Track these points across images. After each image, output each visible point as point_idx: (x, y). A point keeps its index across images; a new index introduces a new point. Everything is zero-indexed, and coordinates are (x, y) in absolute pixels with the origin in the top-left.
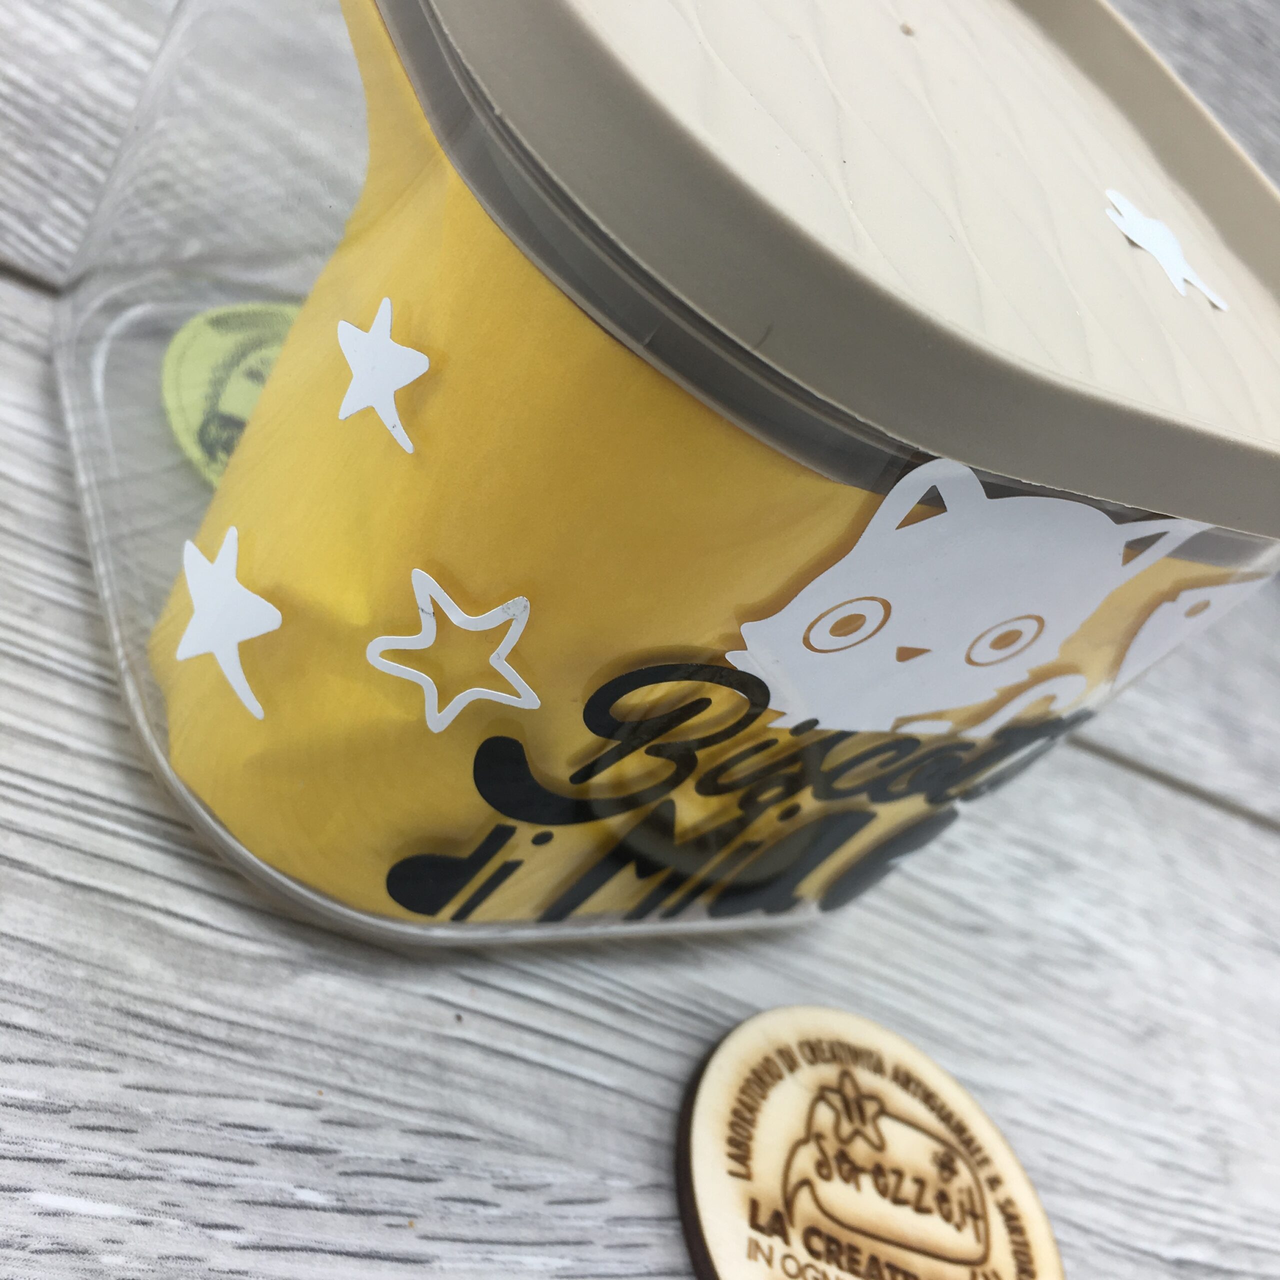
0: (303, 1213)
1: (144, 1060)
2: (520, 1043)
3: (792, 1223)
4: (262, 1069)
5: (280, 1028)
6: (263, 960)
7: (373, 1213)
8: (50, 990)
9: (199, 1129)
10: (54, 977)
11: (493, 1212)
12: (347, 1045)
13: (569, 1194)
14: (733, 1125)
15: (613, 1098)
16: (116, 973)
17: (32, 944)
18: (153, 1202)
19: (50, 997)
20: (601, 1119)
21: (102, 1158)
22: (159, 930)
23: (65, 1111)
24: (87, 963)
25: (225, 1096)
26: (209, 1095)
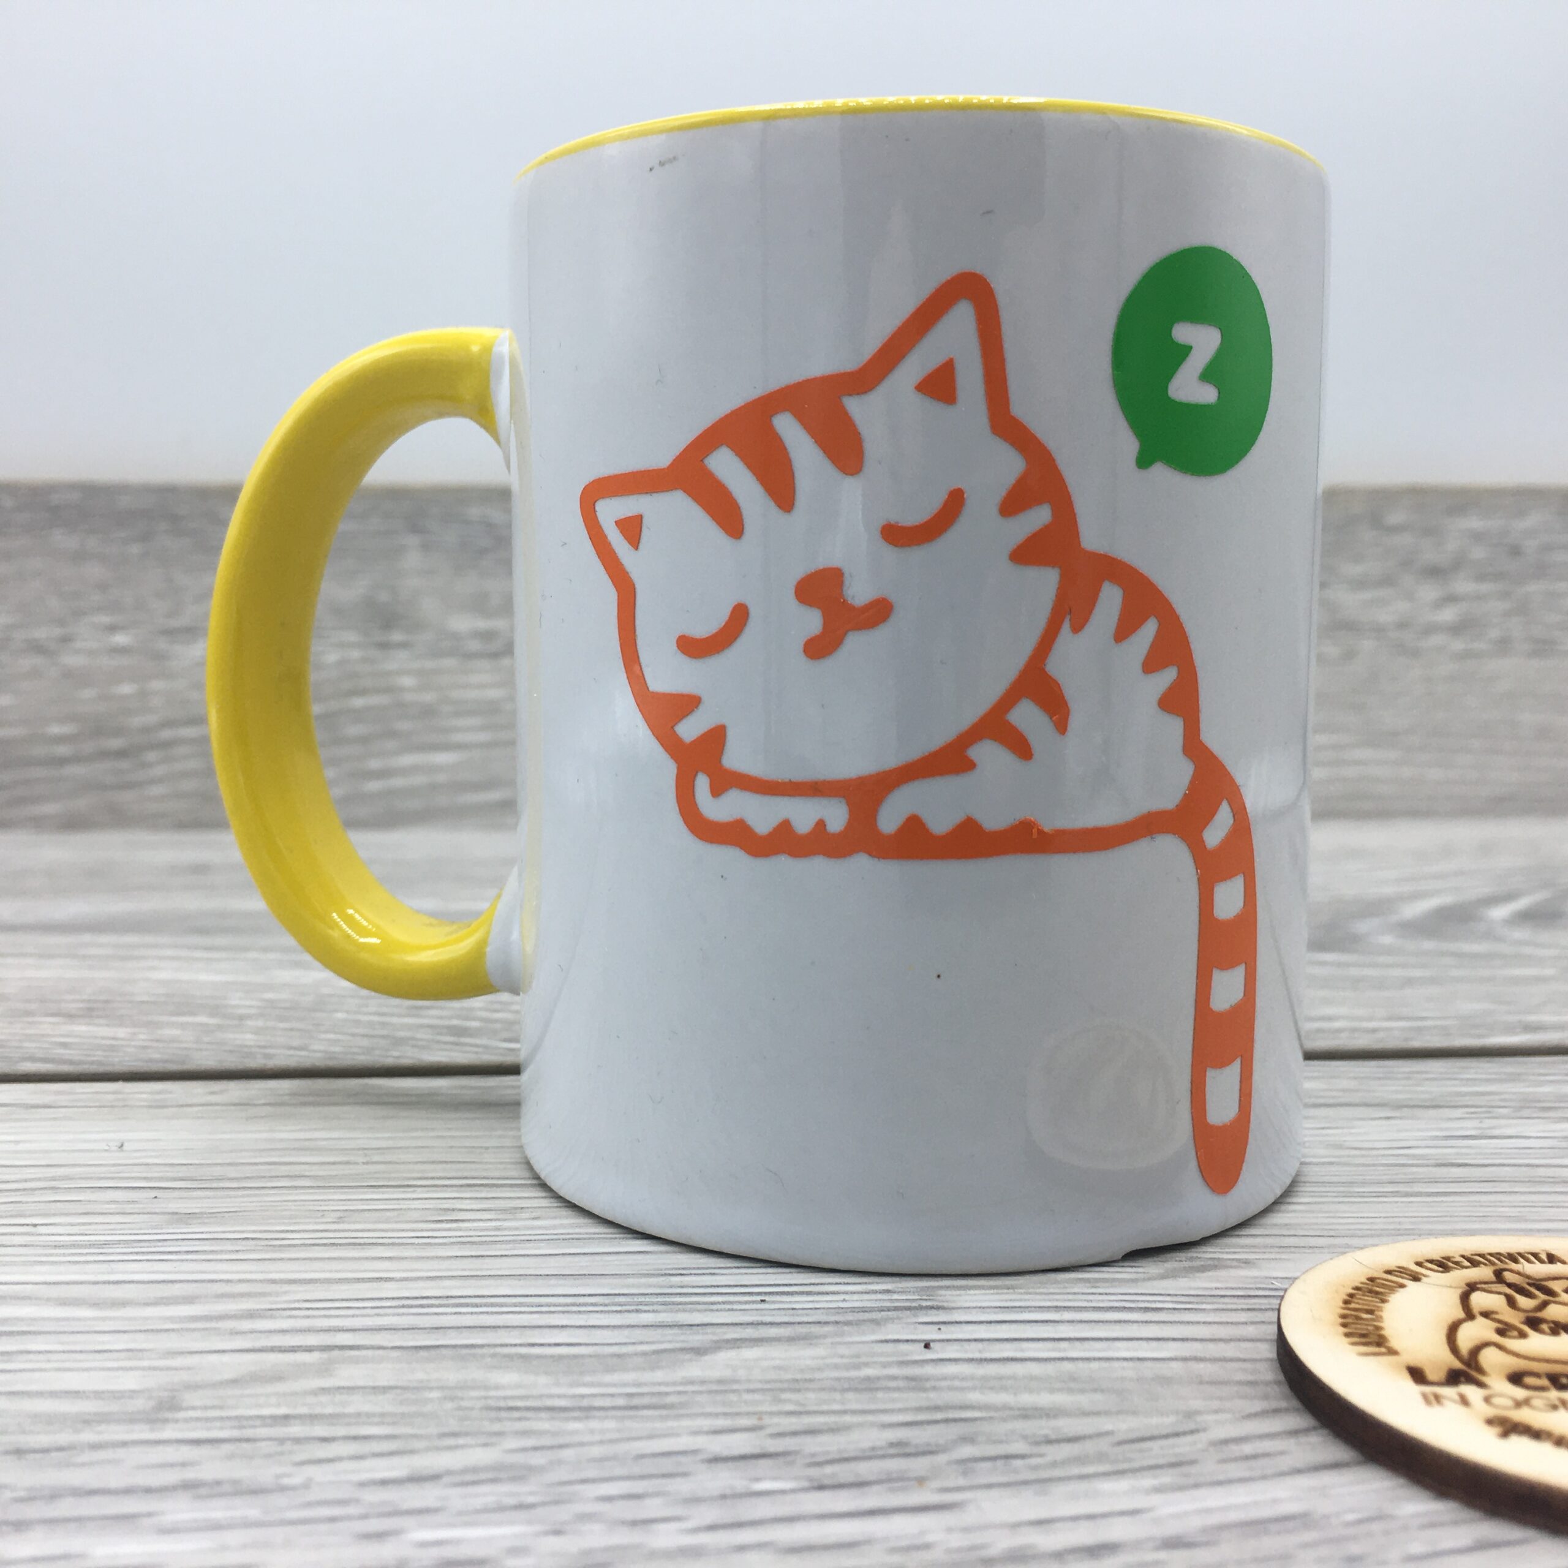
0: (766, 1498)
2: (1022, 1350)
3: (1483, 1373)
4: (679, 1416)
5: (695, 1388)
8: (401, 1410)
9: (612, 1464)
11: (1035, 1460)
13: (1143, 1435)
14: (1344, 1325)
16: (478, 1388)
17: (373, 1387)
18: (565, 1518)
21: (493, 1499)
23: (437, 1477)
26: (616, 1441)
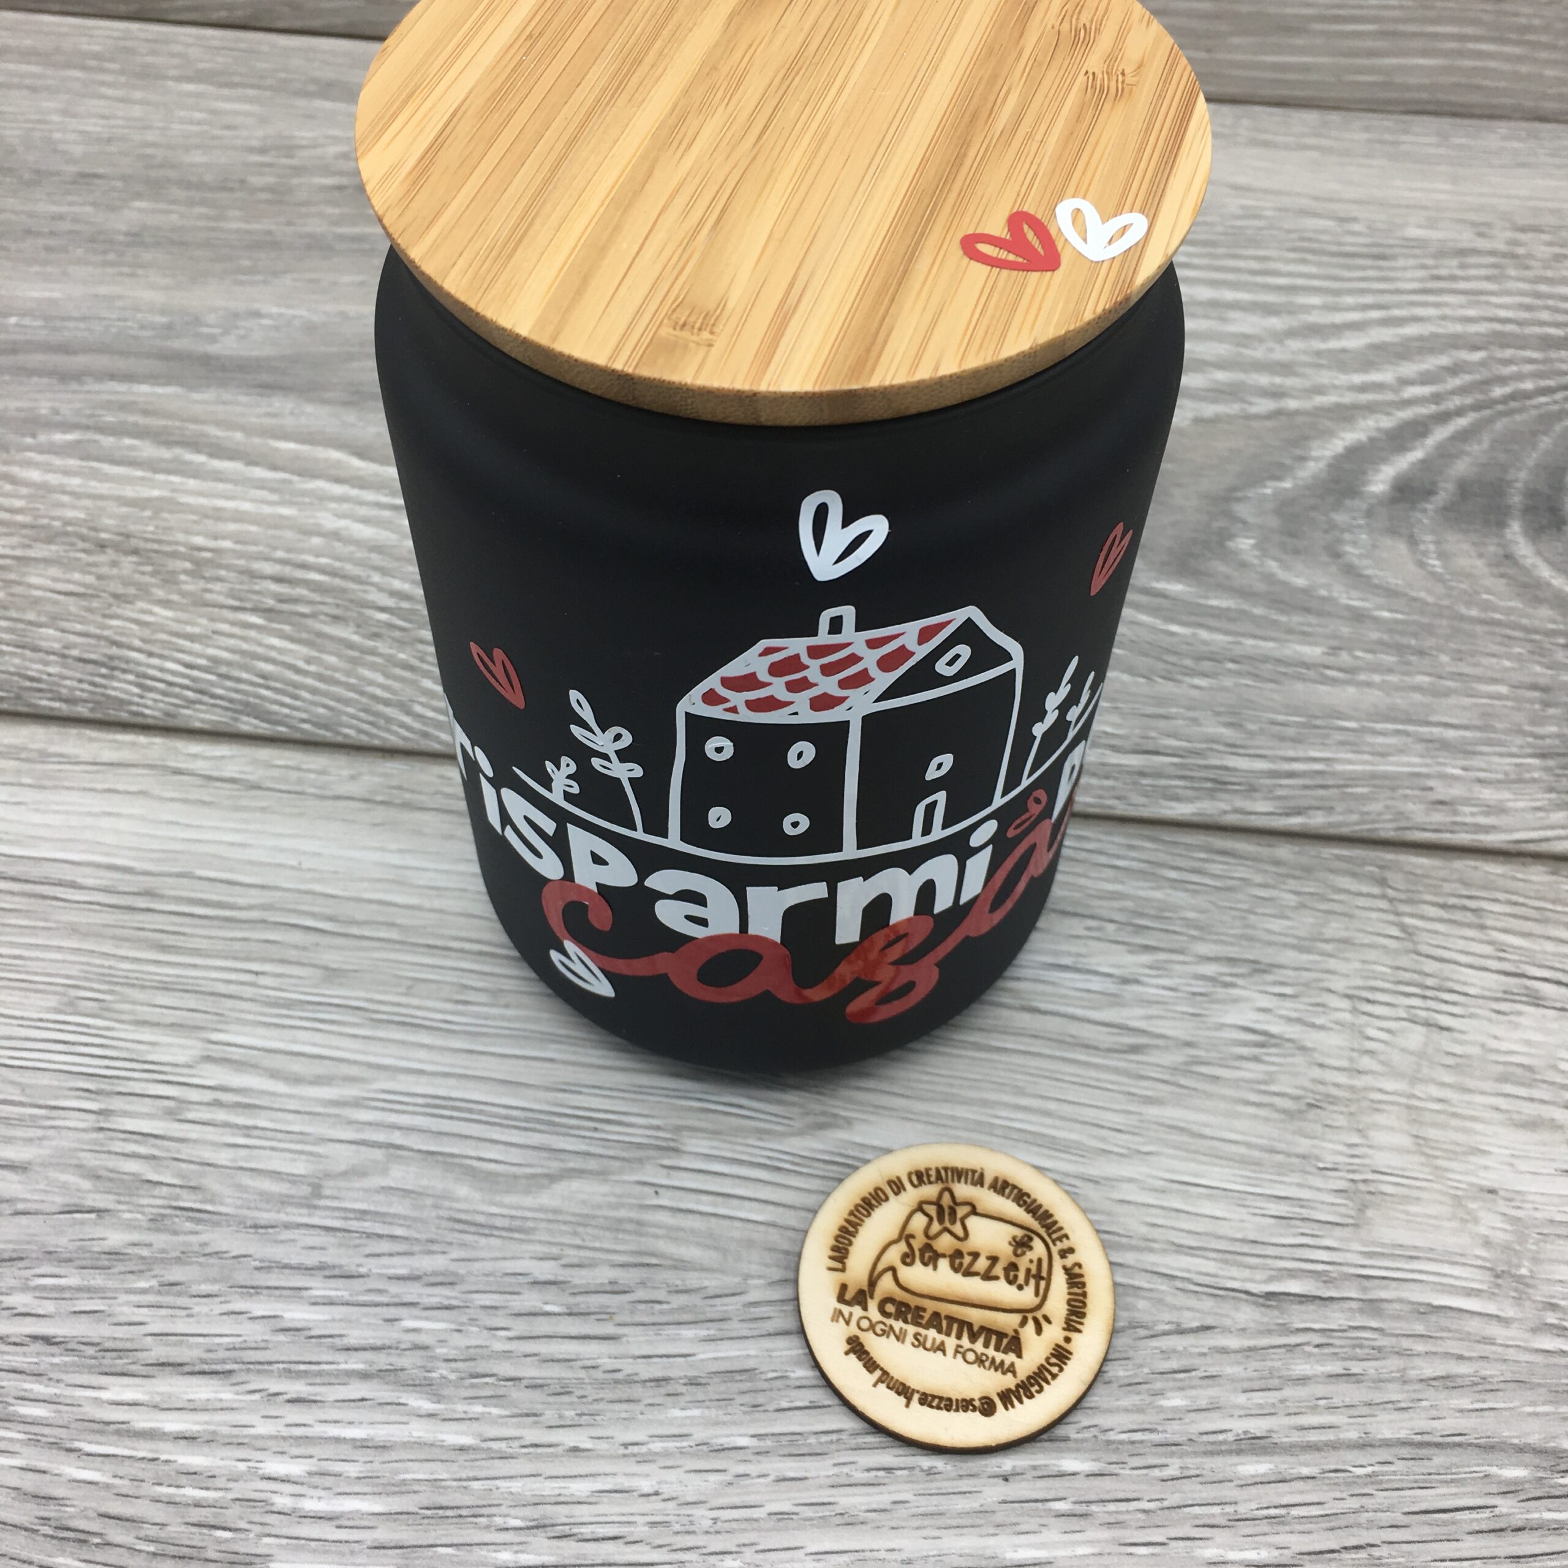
0: (547, 1318)
1: (463, 1245)
2: (698, 1202)
3: (872, 1297)
4: (528, 1241)
5: (542, 1216)
6: (534, 1176)
7: (588, 1314)
8: (413, 1214)
9: (491, 1279)
10: (415, 1207)
11: (665, 1306)
12: (579, 1219)
13: (719, 1292)
14: (837, 1238)
15: (762, 1228)
16: (449, 1199)
17: (404, 1190)
18: (464, 1319)
19: (415, 1219)
20: (750, 1244)
22: (473, 1168)
24: (433, 1196)
25: (505, 1259)
26: (497, 1259)
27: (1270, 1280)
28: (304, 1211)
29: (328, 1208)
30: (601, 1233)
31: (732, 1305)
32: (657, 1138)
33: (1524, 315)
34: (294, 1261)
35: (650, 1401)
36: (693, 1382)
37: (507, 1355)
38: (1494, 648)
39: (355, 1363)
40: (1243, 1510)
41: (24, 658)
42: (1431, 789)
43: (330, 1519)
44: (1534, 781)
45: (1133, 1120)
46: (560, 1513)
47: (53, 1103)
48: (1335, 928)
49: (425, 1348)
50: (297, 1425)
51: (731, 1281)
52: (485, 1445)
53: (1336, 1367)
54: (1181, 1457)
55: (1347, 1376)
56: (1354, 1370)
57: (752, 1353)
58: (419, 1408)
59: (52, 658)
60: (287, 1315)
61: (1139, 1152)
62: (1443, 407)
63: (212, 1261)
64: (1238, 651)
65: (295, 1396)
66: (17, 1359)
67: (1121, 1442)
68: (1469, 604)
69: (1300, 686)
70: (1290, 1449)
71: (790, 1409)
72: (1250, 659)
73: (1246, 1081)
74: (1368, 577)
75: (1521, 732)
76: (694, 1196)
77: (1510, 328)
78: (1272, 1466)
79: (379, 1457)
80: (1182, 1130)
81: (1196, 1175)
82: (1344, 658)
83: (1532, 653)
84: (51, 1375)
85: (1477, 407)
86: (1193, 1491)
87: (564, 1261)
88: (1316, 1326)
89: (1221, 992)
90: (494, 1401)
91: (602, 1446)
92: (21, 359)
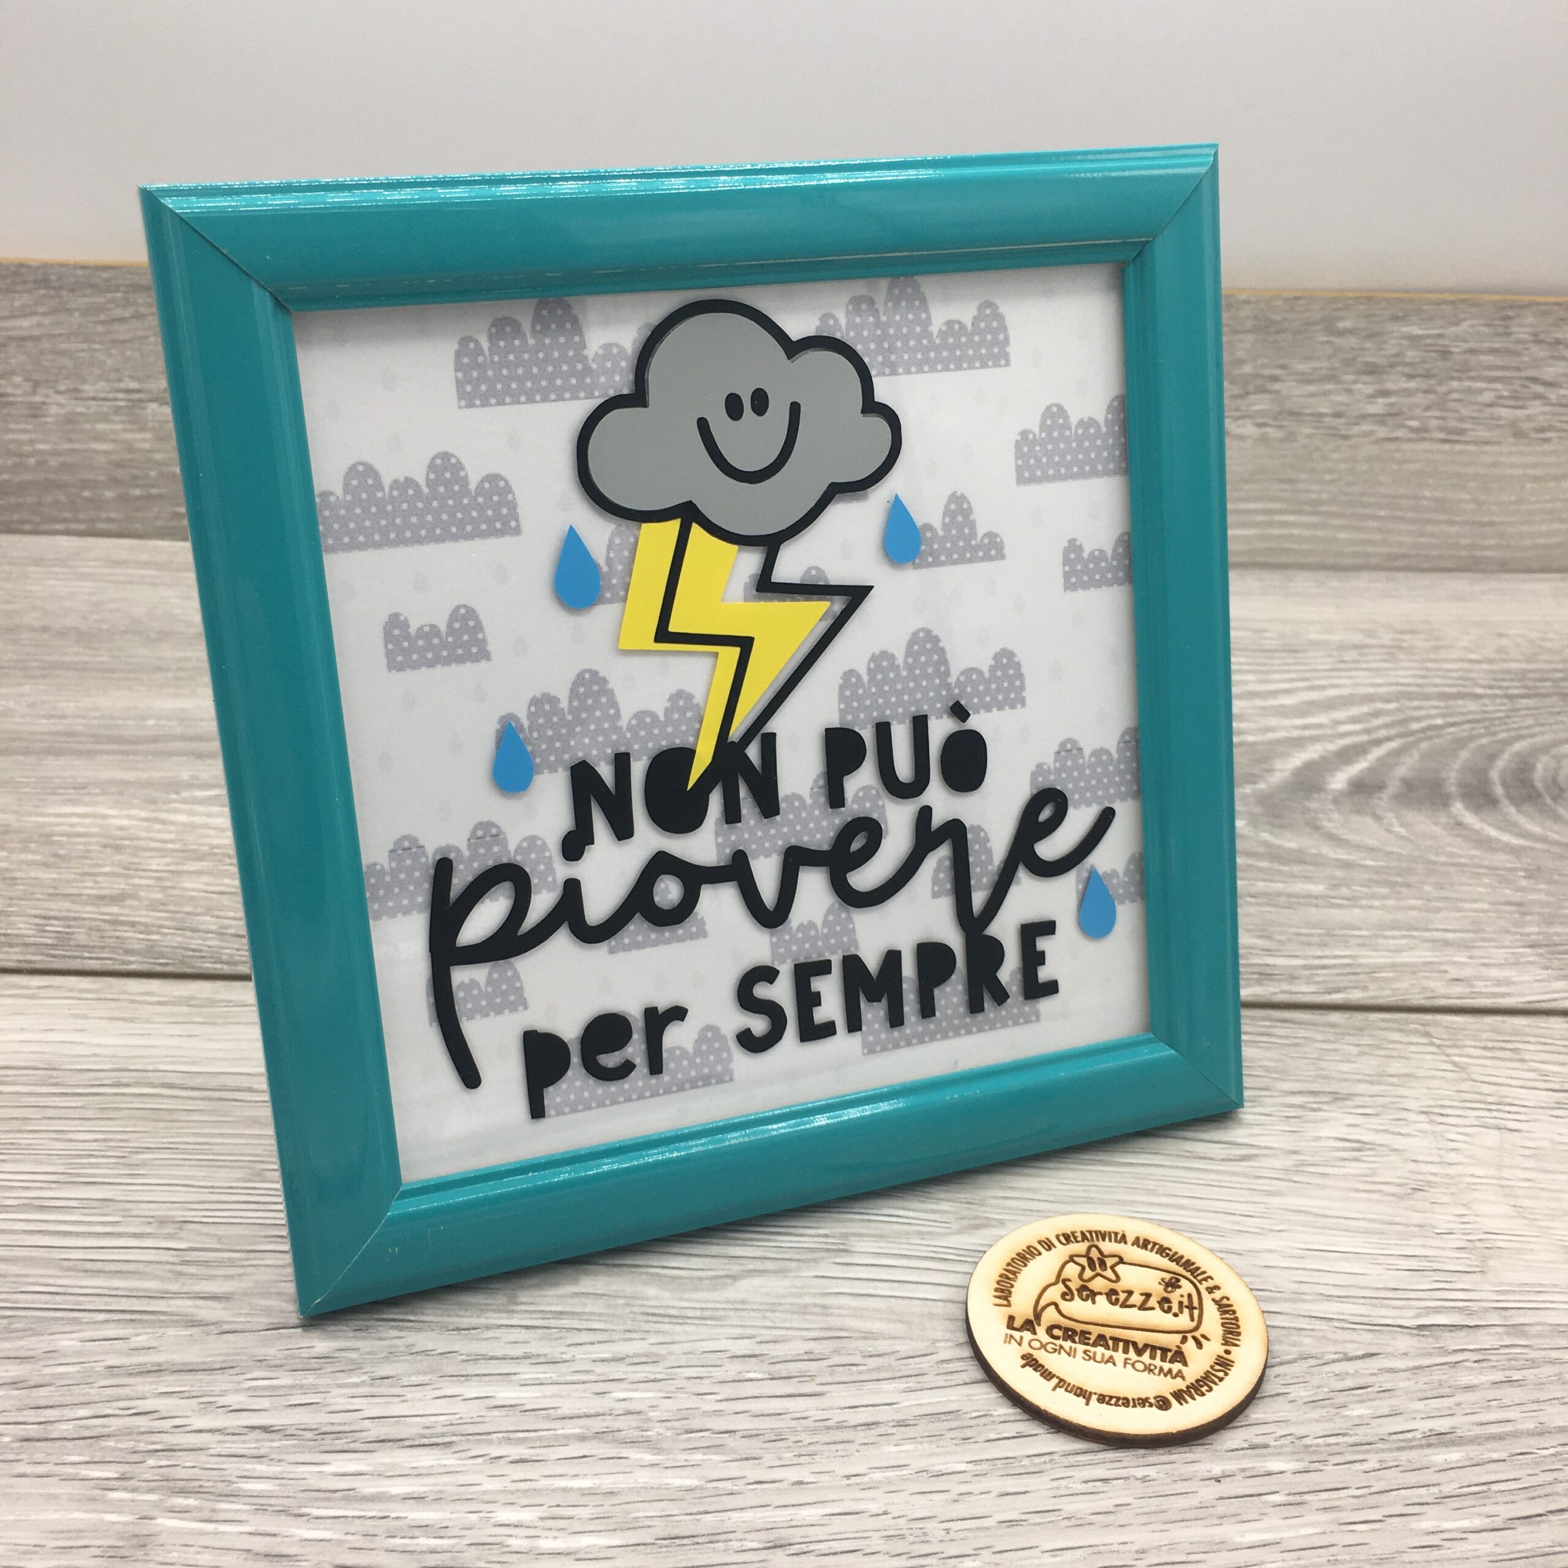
1: (658, 1332)
3: (1039, 1324)
4: (722, 1326)
5: (730, 1306)
6: (717, 1277)
8: (608, 1311)
10: (608, 1306)
12: (766, 1307)
13: (912, 1354)
15: (940, 1304)
16: (638, 1298)
17: (597, 1294)
18: (672, 1389)
19: (608, 1315)
20: (931, 1316)
21: (644, 1375)
22: (657, 1275)
23: (623, 1359)
25: (704, 1340)
27: (1418, 1316)
28: (503, 1315)
29: (526, 1311)
30: (789, 1316)
31: (924, 1363)
32: (827, 1243)
33: (1419, 681)
34: (499, 1354)
35: (866, 1441)
36: (902, 1424)
37: (718, 1413)
38: (1469, 881)
39: (573, 1428)
40: (1447, 1489)
41: (185, 937)
42: (1446, 972)
43: (568, 1554)
44: (1530, 962)
45: (1260, 1208)
46: (795, 1535)
47: (249, 1248)
48: (1396, 1067)
49: (639, 1413)
50: (522, 1481)
51: (921, 1346)
52: (709, 1485)
53: (1499, 1376)
54: (1378, 1451)
55: (1510, 1381)
56: (1514, 1378)
57: (953, 1398)
58: (641, 1460)
59: (210, 935)
60: (499, 1395)
61: (1272, 1230)
62: (1374, 736)
63: (419, 1358)
64: (1253, 890)
65: (517, 1458)
66: (237, 1448)
67: (1317, 1445)
68: (1437, 854)
69: (1313, 910)
70: (1474, 1441)
71: (999, 1439)
72: (1265, 894)
73: (1353, 1175)
74: (1348, 841)
75: (1507, 932)
76: (871, 1284)
77: (1410, 689)
78: (1463, 1454)
79: (608, 1502)
80: (1306, 1212)
81: (1328, 1245)
82: (1344, 891)
83: (1501, 882)
84: (273, 1457)
85: (1401, 735)
86: (1394, 1478)
87: (758, 1339)
88: (1471, 1347)
89: (1311, 1115)
90: (713, 1450)
91: (825, 1478)
92: (160, 746)
